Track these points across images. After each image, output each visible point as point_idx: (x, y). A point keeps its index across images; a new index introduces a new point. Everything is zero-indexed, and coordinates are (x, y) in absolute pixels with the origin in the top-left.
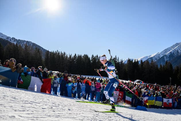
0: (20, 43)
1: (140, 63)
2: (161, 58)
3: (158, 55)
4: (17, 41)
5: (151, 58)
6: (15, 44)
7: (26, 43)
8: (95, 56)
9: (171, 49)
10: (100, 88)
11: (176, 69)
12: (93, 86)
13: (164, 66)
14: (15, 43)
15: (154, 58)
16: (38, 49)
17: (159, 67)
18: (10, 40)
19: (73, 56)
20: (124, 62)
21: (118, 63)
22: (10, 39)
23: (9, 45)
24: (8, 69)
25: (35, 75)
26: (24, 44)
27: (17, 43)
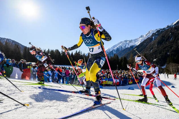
2: (111, 51)
3: (109, 49)
7: (7, 41)
9: (117, 45)
10: (69, 74)
11: (121, 59)
12: (63, 73)
13: (113, 57)
16: (17, 45)
17: (110, 58)
19: (47, 50)
20: (85, 55)
21: (82, 55)
25: (16, 66)
26: (4, 41)
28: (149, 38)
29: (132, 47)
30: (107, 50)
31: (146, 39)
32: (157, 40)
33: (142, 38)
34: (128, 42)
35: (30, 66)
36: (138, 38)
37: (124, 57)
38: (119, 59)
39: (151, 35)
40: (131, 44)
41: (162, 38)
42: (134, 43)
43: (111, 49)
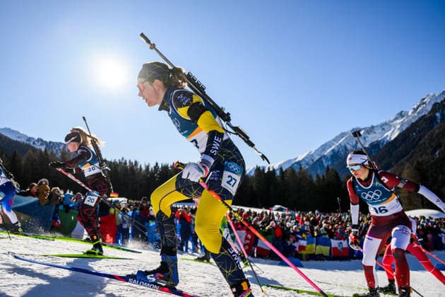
0: (52, 147)
1: (278, 173)
2: (318, 161)
3: (310, 156)
4: (47, 146)
5: (299, 163)
6: (43, 150)
9: (333, 144)
13: (323, 176)
14: (43, 148)
15: (303, 163)
17: (315, 179)
18: (34, 143)
19: (152, 166)
22: (32, 141)
23: (32, 152)
24: (33, 199)
26: (60, 150)
27: (47, 148)
28: (423, 116)
29: (375, 145)
30: (304, 159)
31: (417, 121)
33: (402, 120)
34: (363, 131)
36: (392, 119)
39: (429, 108)
40: (372, 138)
42: (380, 133)
43: (315, 155)
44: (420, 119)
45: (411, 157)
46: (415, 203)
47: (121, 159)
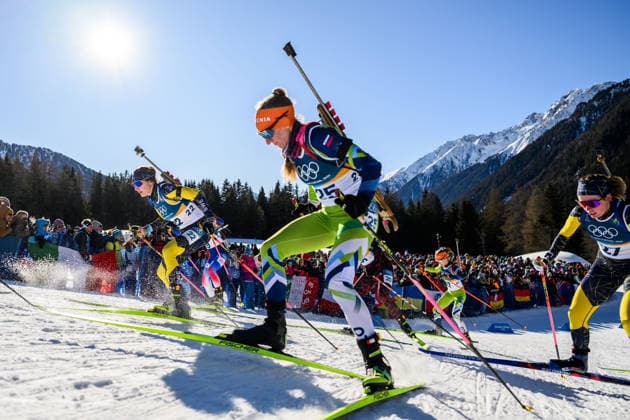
0: (16, 154)
2: (412, 181)
3: (402, 174)
4: (9, 151)
6: (3, 157)
7: (36, 154)
8: (231, 183)
9: (435, 158)
11: (451, 211)
12: (234, 267)
13: (419, 203)
15: (391, 184)
16: (71, 169)
17: (406, 206)
21: (298, 200)
25: (67, 244)
26: (29, 157)
27: (10, 154)
28: (563, 121)
29: (493, 161)
30: (392, 179)
31: (554, 128)
32: (597, 128)
33: (533, 126)
34: (477, 141)
35: (117, 244)
36: (519, 124)
37: (464, 203)
38: (445, 209)
39: (572, 109)
40: (491, 151)
41: (619, 120)
42: (502, 144)
43: (408, 173)
44: (558, 125)
45: (541, 179)
46: (542, 242)
47: (124, 172)
